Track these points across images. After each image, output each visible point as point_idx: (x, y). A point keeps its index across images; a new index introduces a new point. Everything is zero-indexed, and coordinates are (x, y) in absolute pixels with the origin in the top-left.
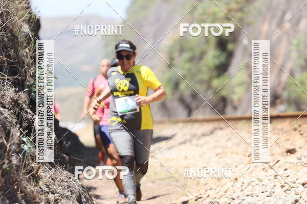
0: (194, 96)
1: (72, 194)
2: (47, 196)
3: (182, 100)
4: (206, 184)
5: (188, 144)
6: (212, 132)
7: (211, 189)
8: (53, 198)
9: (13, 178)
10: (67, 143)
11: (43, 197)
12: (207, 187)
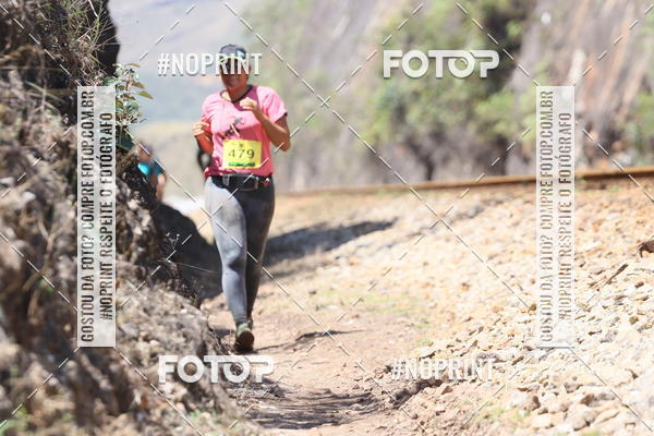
0: (438, 135)
1: (186, 342)
2: (134, 346)
3: (412, 145)
4: (470, 319)
5: (429, 238)
6: (478, 211)
7: (481, 329)
8: (147, 351)
9: (61, 307)
10: (173, 237)
11: (127, 349)
12: (472, 326)
